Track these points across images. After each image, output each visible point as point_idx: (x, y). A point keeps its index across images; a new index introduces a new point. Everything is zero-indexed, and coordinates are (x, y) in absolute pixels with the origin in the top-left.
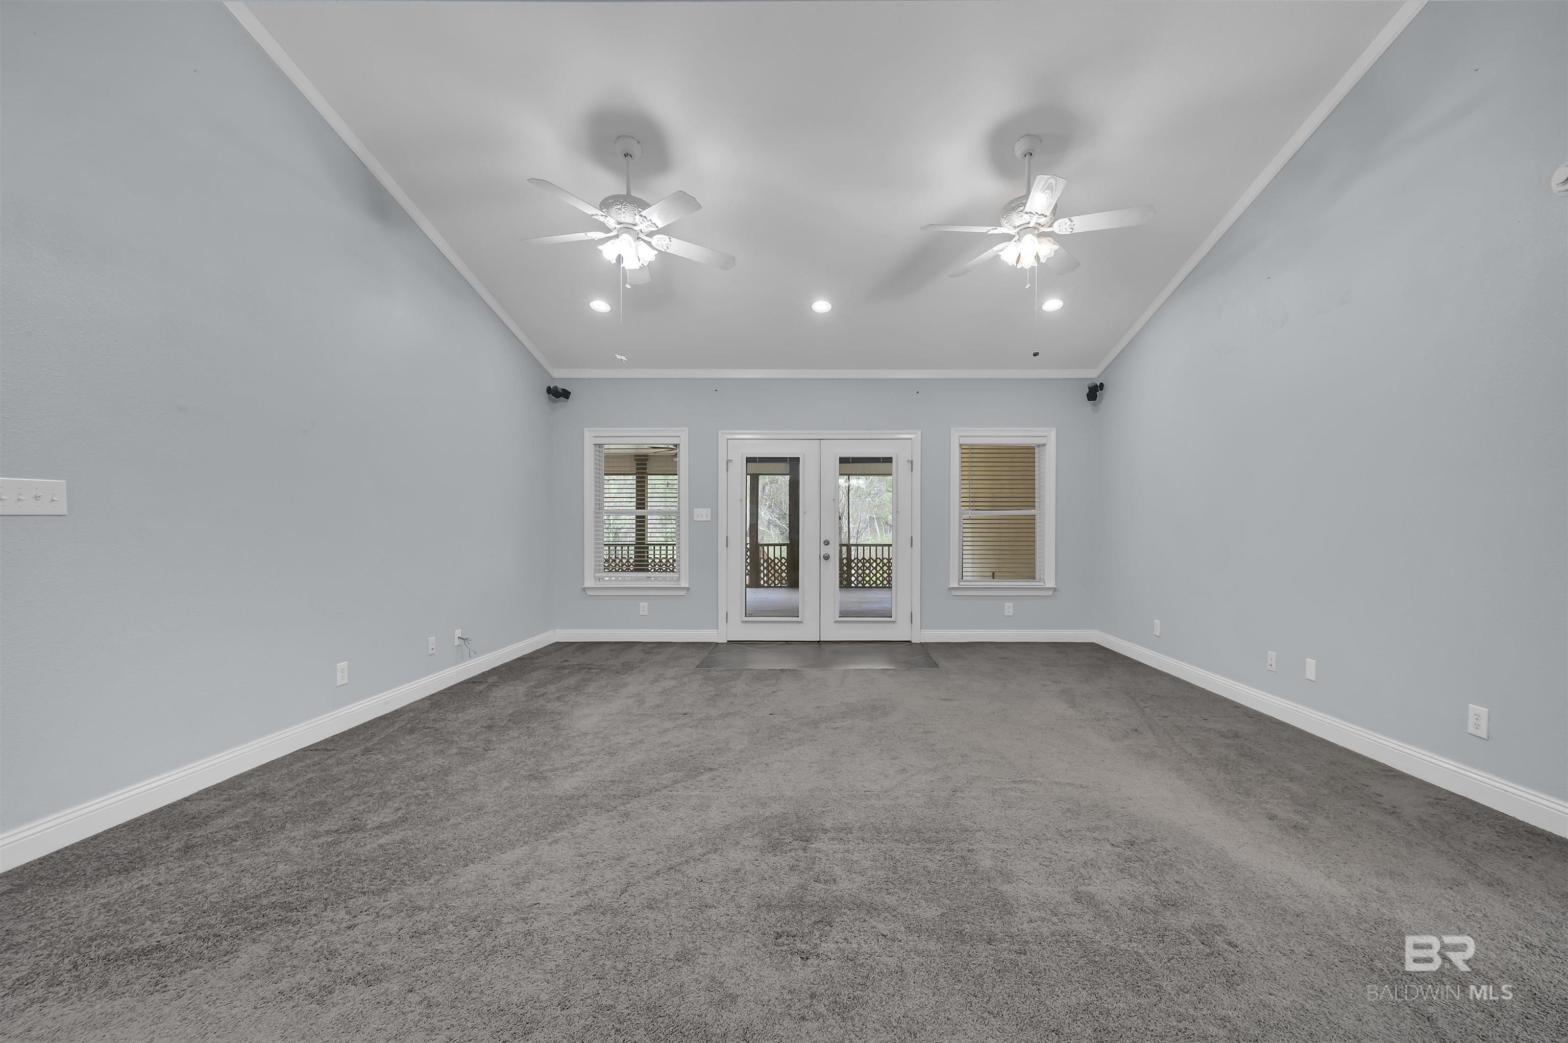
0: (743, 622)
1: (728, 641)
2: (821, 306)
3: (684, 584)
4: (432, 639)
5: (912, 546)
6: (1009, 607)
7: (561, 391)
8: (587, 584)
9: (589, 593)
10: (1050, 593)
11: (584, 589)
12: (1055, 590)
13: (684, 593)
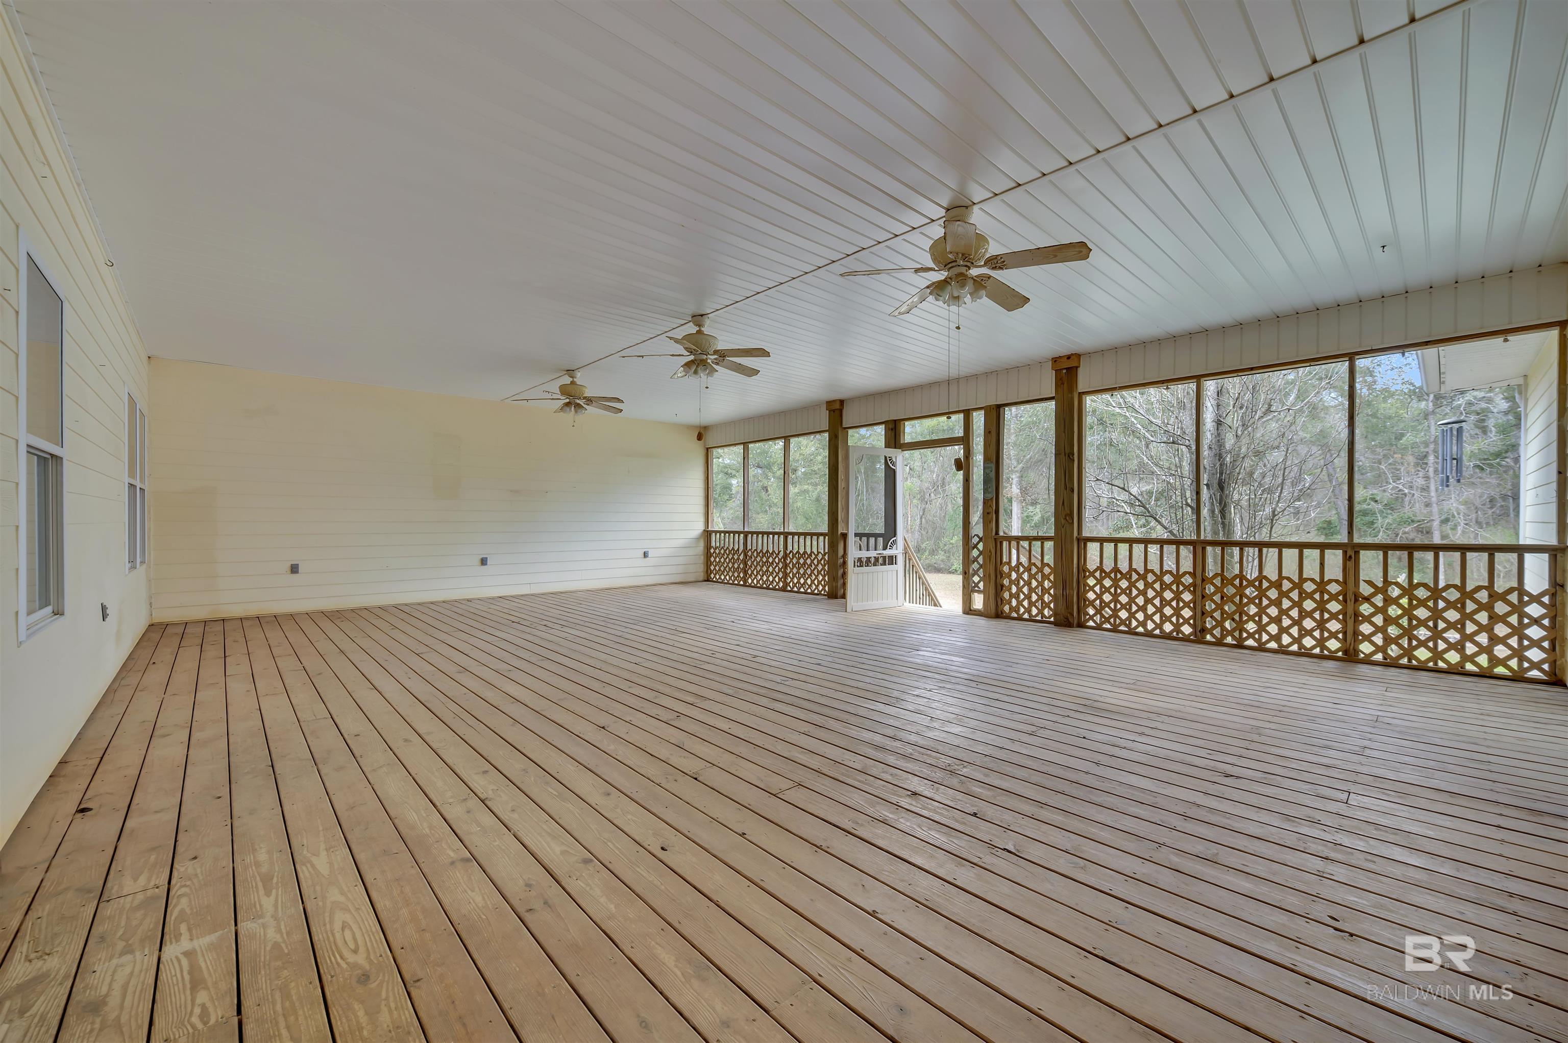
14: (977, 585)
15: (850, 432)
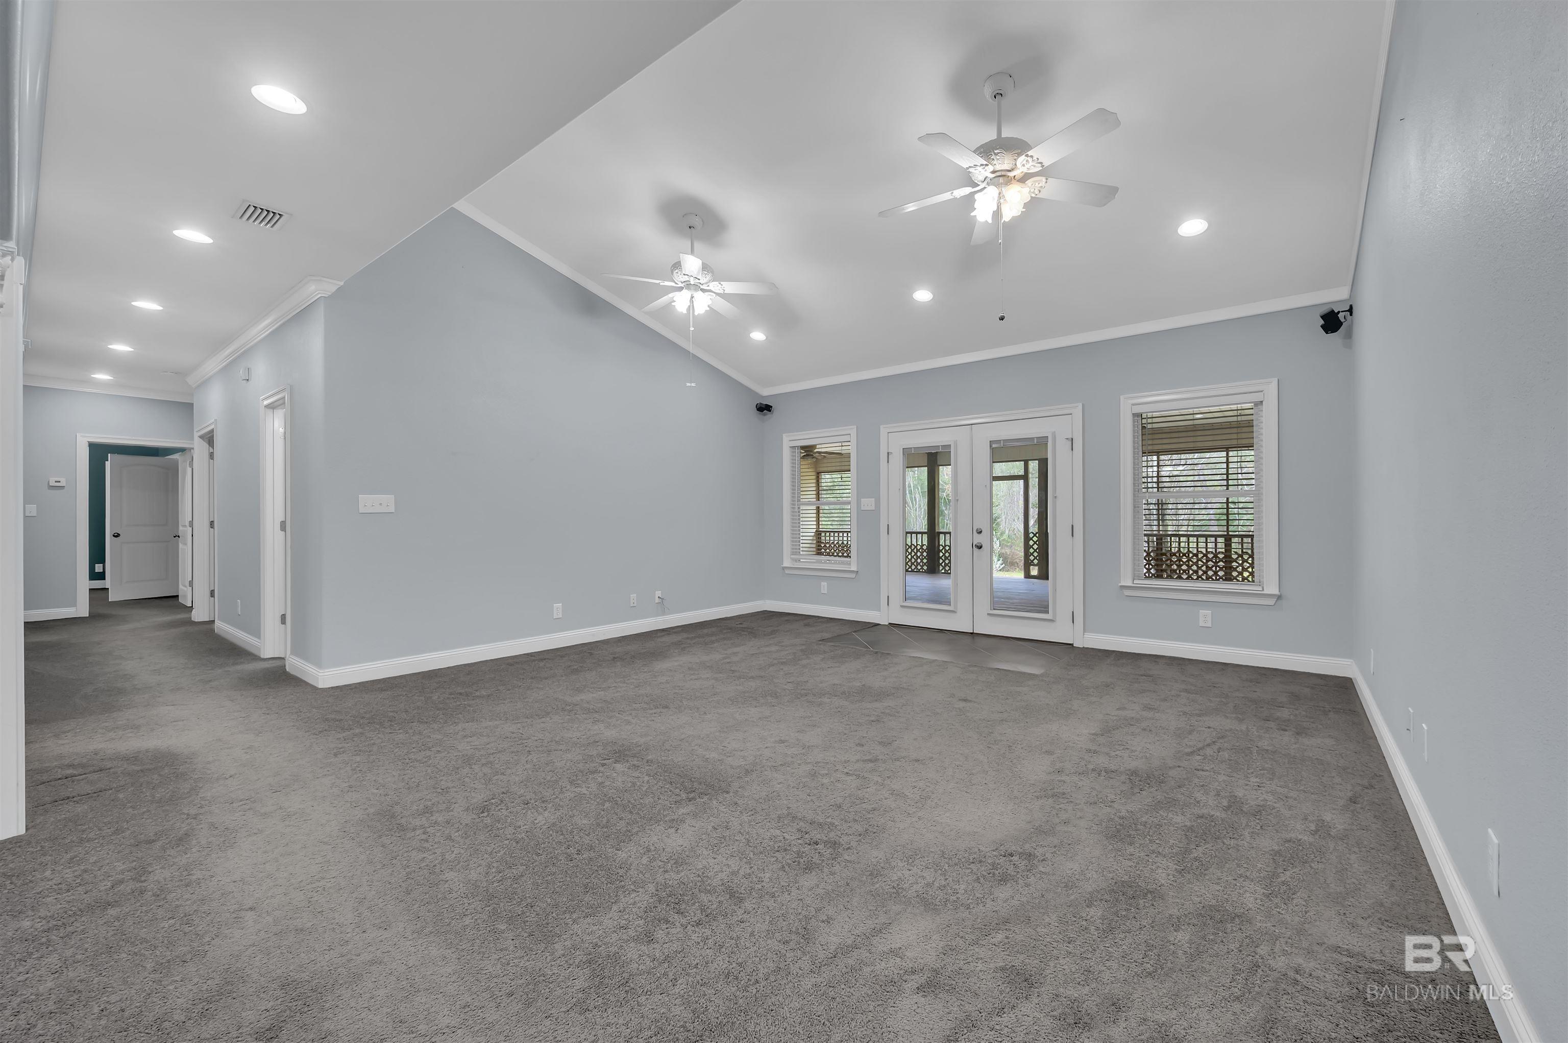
0: (902, 606)
1: (890, 624)
2: (923, 295)
3: (854, 568)
4: (634, 596)
5: (1073, 536)
6: (1205, 616)
7: (764, 407)
8: (787, 563)
9: (787, 572)
10: (1271, 602)
11: (784, 568)
12: (1279, 597)
13: (853, 576)
14: (1032, 561)
15: (940, 467)
